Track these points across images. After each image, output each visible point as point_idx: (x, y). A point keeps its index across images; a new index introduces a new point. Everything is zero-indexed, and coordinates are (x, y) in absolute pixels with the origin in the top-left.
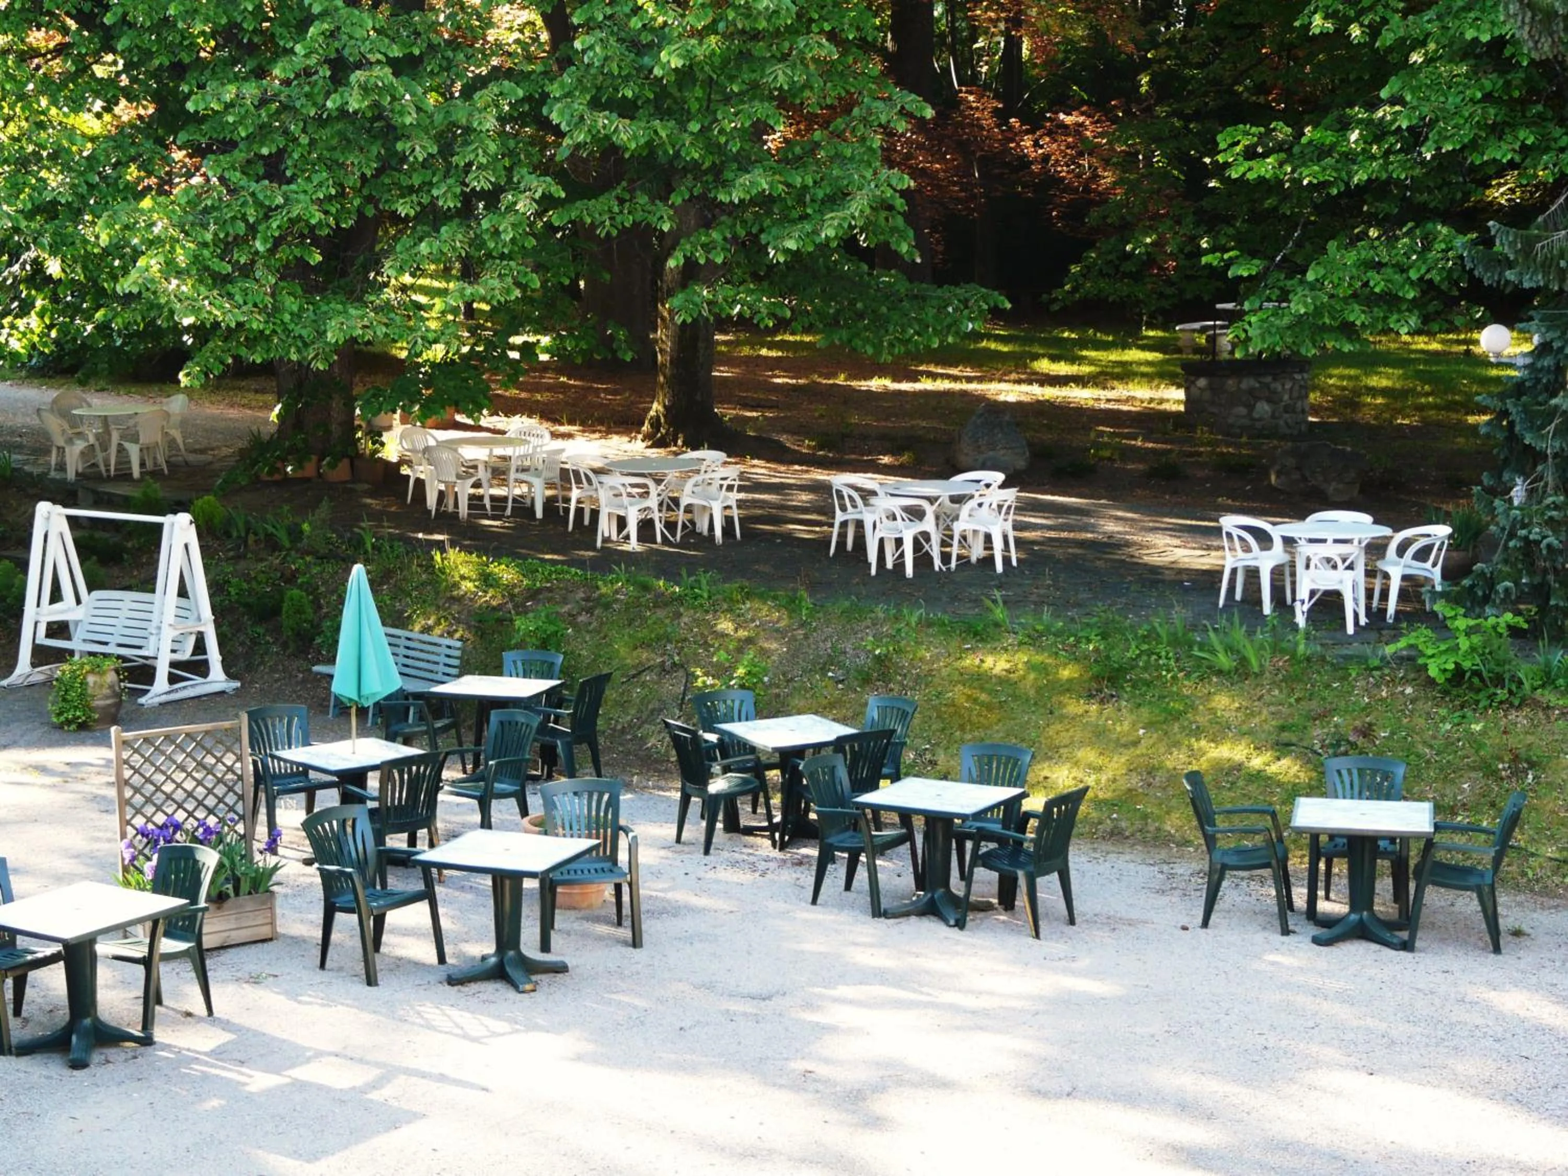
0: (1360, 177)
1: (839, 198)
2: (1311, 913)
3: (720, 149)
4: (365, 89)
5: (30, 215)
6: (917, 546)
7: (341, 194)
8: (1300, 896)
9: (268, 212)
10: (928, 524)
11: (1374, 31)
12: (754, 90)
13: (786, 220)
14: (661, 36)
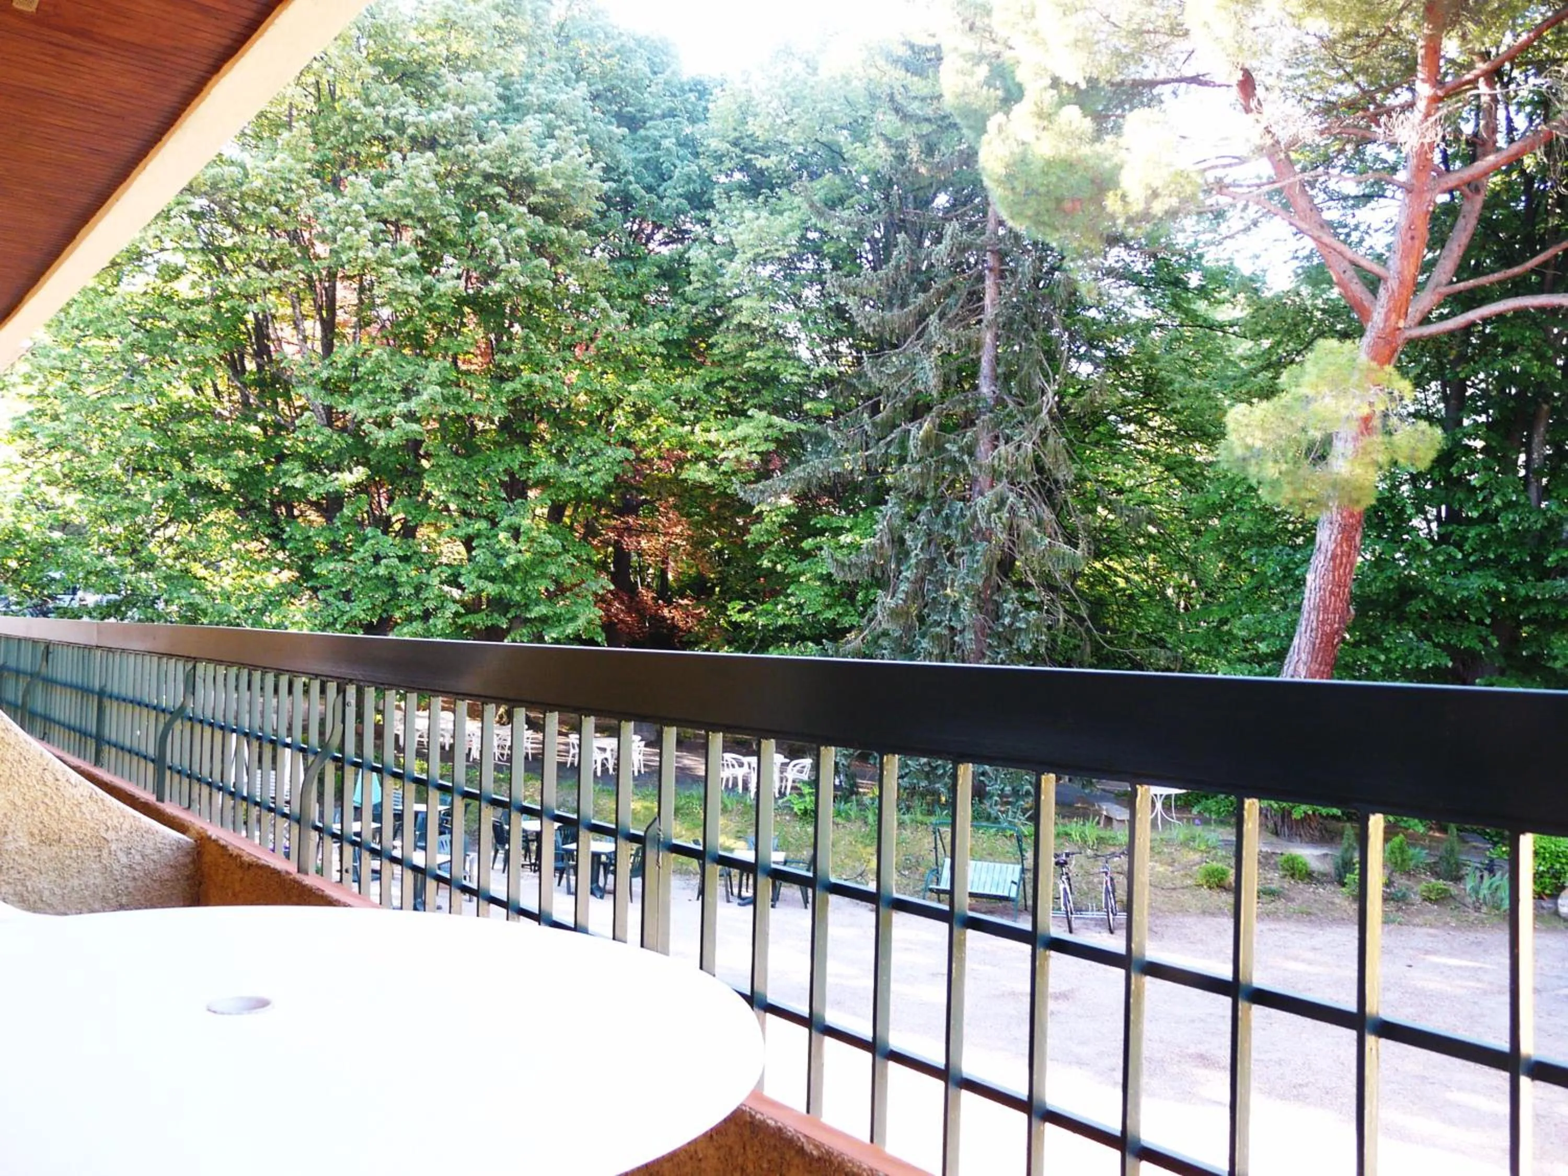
0: (780, 622)
1: (574, 619)
2: (740, 896)
3: (528, 597)
4: (387, 567)
5: (244, 612)
6: (603, 765)
7: (373, 608)
8: (736, 891)
9: (343, 613)
10: (608, 755)
11: (786, 567)
12: (543, 575)
13: (552, 626)
14: (507, 551)
